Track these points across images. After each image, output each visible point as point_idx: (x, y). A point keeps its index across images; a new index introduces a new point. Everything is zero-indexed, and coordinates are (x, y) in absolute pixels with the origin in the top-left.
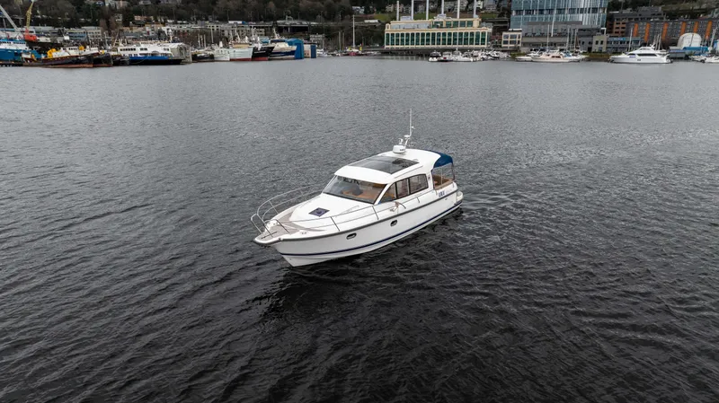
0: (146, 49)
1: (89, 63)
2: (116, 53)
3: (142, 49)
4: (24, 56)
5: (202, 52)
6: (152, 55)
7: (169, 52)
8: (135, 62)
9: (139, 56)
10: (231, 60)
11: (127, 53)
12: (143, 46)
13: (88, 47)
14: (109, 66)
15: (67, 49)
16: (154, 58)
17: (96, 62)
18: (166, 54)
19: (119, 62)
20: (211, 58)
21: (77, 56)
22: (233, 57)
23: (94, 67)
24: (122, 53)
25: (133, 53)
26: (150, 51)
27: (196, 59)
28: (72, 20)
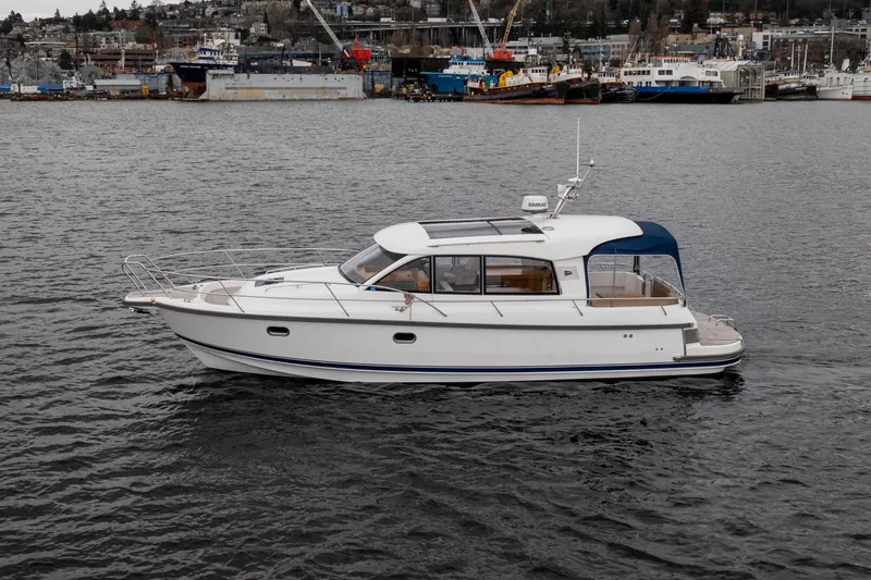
0: (670, 72)
1: (560, 97)
2: (613, 80)
3: (661, 73)
4: (470, 84)
5: (792, 80)
6: (682, 83)
7: (717, 79)
8: (646, 96)
9: (654, 85)
10: (855, 98)
11: (636, 80)
12: (665, 66)
13: (565, 68)
14: (594, 103)
15: (530, 70)
16: (684, 90)
17: (571, 94)
18: (711, 83)
19: (613, 95)
20: (811, 93)
21: (543, 84)
22: (860, 91)
23: (566, 103)
24: (625, 79)
25: (644, 79)
26: (677, 76)
27: (774, 93)
28: (596, 23)
